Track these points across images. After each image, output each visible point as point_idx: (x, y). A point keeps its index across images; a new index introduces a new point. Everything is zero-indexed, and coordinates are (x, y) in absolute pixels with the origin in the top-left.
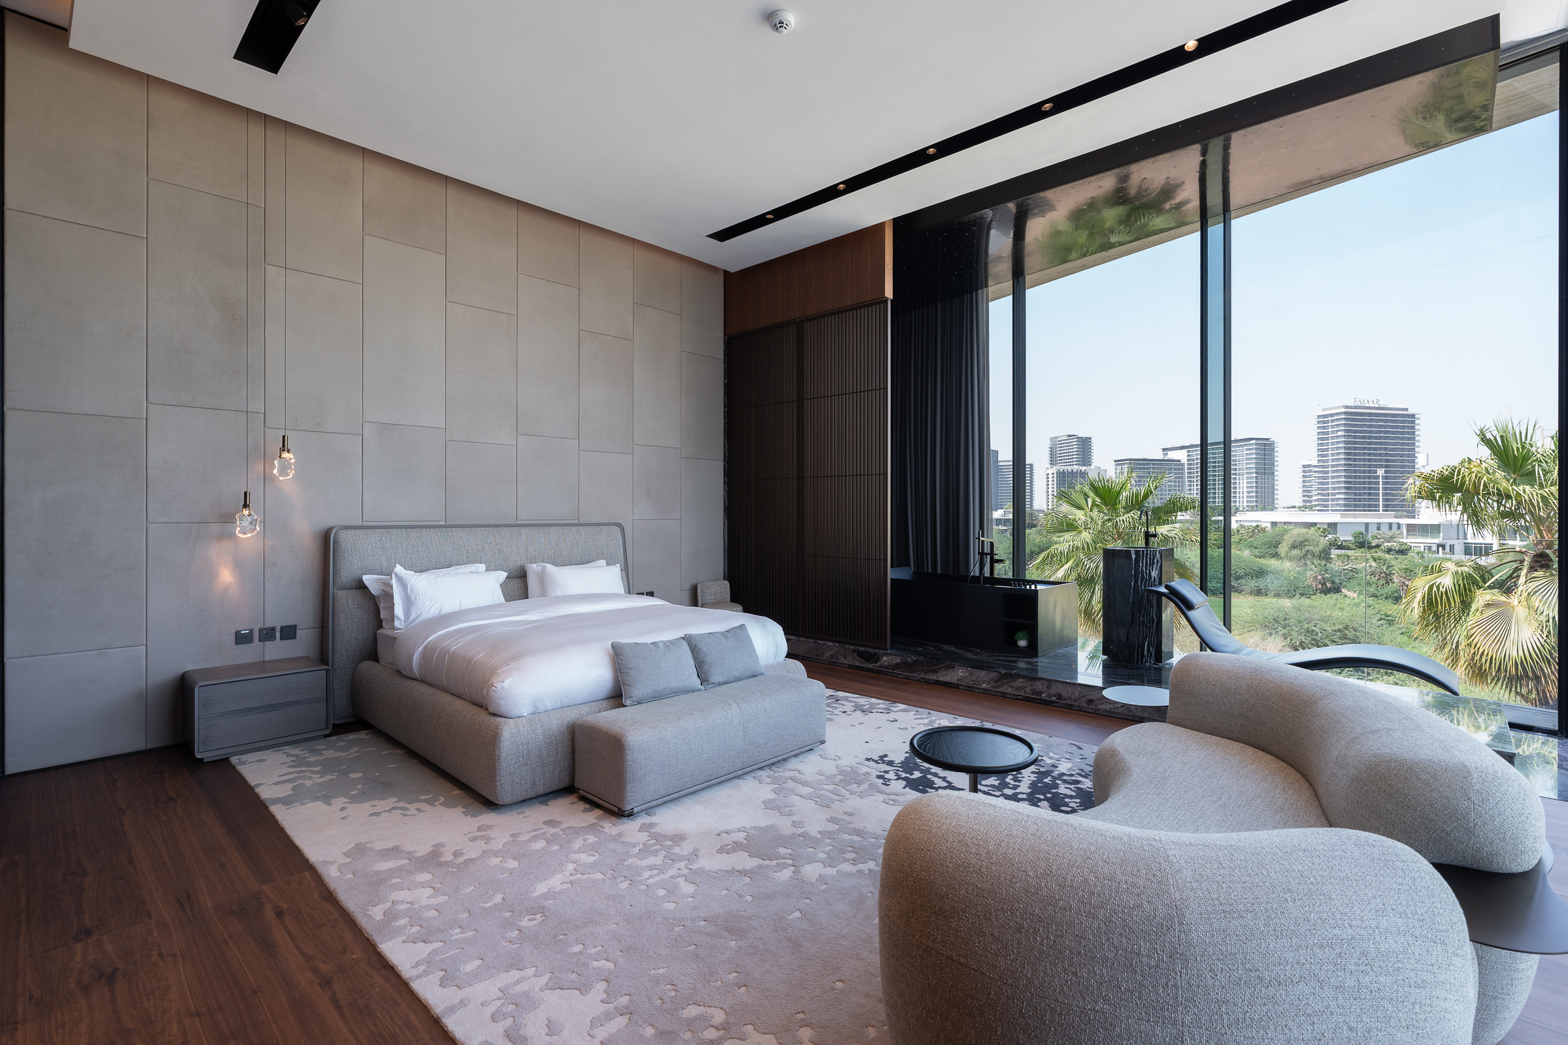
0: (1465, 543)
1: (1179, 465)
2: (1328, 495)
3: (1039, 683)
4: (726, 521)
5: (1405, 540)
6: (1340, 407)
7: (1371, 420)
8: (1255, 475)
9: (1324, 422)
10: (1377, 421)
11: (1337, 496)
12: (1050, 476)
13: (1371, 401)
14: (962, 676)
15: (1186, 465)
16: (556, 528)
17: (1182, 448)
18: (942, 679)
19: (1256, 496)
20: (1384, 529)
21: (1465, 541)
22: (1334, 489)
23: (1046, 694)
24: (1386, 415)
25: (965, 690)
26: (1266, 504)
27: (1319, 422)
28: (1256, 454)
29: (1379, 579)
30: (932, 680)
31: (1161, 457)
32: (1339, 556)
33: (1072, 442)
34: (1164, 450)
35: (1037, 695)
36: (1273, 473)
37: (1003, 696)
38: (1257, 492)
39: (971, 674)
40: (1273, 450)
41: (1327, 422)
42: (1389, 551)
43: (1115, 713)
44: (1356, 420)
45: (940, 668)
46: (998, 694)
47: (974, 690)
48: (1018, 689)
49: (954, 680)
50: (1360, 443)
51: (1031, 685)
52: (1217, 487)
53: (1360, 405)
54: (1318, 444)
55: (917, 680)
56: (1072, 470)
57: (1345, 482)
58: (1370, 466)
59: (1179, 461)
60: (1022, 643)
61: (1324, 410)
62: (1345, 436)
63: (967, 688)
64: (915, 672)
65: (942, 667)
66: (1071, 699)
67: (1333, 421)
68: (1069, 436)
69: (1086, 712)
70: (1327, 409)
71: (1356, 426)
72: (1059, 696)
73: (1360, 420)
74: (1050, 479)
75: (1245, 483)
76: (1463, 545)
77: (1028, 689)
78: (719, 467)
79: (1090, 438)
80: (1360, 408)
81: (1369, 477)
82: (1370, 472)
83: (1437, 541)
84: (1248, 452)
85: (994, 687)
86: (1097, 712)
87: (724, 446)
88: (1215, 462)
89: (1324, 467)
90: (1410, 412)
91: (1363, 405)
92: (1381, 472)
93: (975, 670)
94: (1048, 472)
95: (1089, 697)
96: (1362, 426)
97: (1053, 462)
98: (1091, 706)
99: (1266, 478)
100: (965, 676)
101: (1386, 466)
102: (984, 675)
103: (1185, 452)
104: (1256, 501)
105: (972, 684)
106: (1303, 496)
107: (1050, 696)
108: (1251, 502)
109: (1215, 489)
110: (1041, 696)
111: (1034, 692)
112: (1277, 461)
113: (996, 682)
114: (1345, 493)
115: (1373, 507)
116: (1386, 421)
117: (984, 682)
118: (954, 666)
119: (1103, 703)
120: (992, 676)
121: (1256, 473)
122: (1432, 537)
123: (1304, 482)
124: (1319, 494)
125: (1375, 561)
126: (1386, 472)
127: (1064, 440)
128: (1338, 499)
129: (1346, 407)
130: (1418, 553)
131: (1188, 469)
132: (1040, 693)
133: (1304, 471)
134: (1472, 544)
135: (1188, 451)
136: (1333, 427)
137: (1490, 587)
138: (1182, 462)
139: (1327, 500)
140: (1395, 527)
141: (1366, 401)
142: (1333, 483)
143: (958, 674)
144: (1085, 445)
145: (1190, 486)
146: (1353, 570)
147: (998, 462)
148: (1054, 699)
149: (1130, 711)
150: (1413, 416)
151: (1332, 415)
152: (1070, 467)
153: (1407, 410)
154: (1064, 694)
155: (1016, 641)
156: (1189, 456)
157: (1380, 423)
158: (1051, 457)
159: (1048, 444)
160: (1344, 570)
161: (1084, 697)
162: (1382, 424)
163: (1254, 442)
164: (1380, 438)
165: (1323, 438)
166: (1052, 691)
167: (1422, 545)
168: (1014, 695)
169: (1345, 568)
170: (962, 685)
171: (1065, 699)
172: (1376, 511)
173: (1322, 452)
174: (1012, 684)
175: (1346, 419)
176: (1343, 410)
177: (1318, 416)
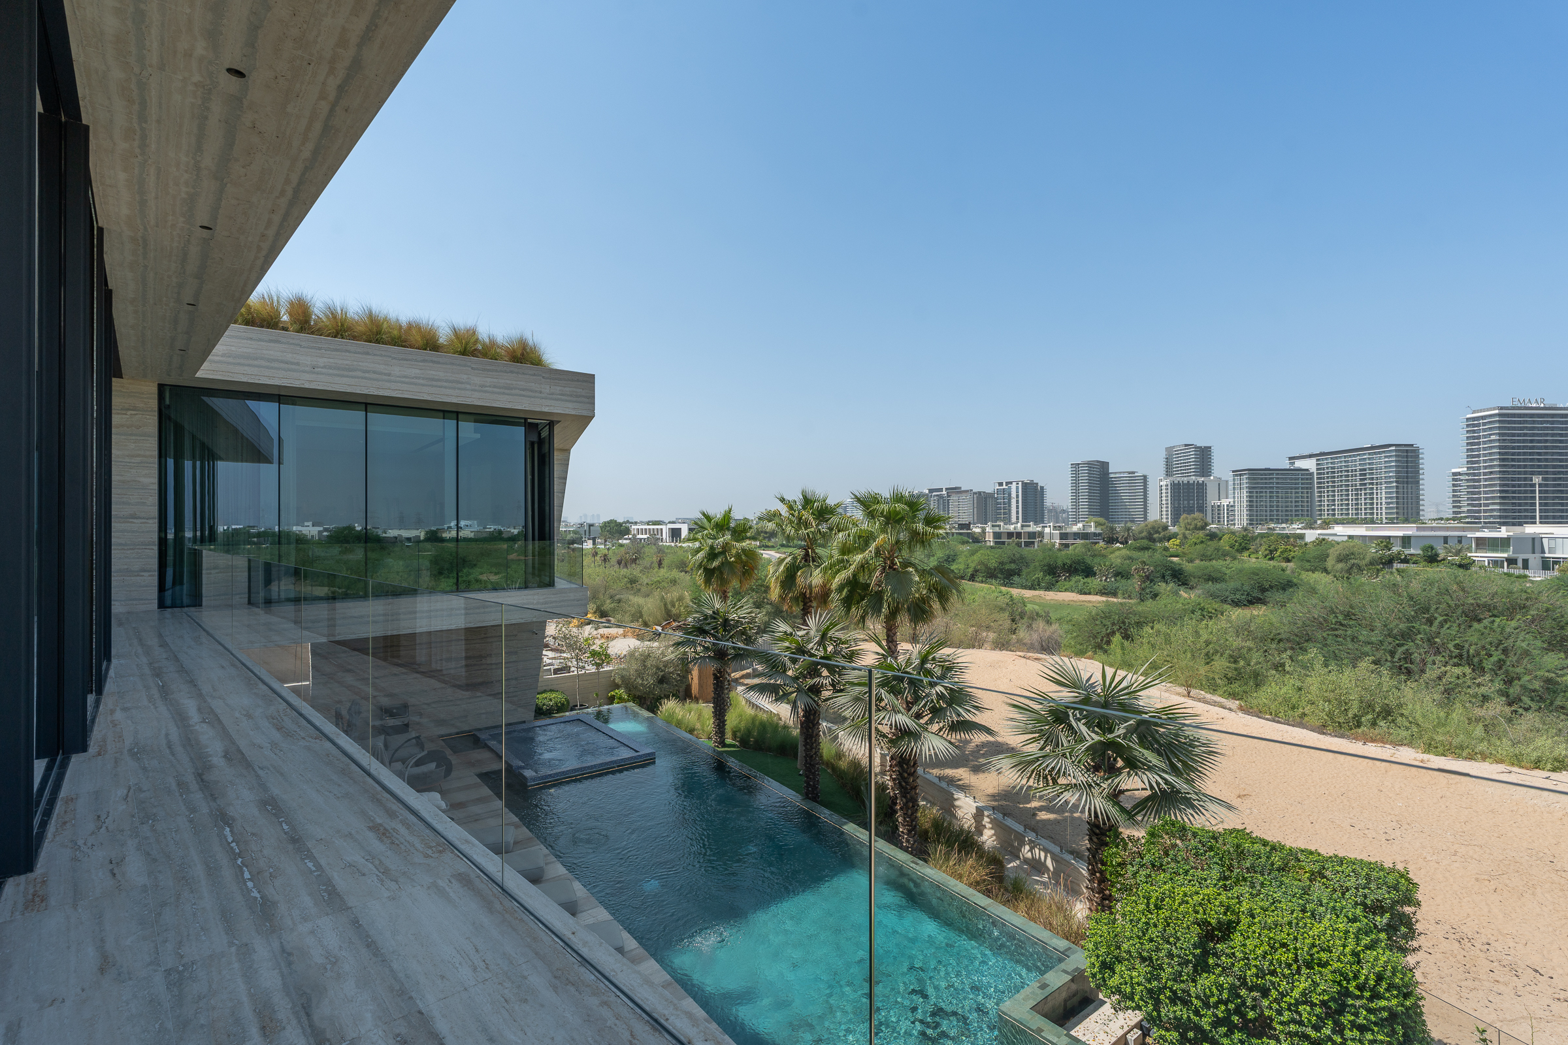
0: (1542, 558)
1: (1307, 474)
2: (1480, 505)
5: (1473, 555)
6: (1496, 409)
7: (1534, 422)
8: (1395, 484)
9: (1474, 425)
10: (1542, 423)
11: (1491, 507)
12: (1164, 488)
13: (1533, 401)
15: (1315, 474)
17: (1310, 456)
19: (1397, 508)
21: (1542, 555)
22: (1487, 499)
24: (1553, 415)
26: (1410, 516)
27: (1468, 426)
28: (1396, 461)
31: (1288, 467)
33: (1190, 452)
34: (1290, 458)
36: (1418, 482)
38: (1397, 503)
40: (1417, 457)
41: (1478, 425)
44: (1515, 422)
50: (1520, 448)
52: (1350, 497)
53: (1519, 405)
54: (1467, 449)
56: (1188, 482)
57: (1501, 492)
58: (1525, 473)
59: (1307, 470)
61: (1474, 412)
62: (1499, 440)
67: (1484, 424)
68: (1186, 445)
70: (1478, 411)
71: (1514, 428)
73: (1520, 422)
74: (1164, 491)
75: (1384, 493)
76: (1541, 559)
79: (1210, 447)
80: (1519, 408)
81: (1525, 485)
82: (1525, 479)
83: (1505, 555)
84: (1386, 459)
88: (1348, 471)
89: (1474, 474)
91: (1523, 405)
92: (1535, 479)
94: (1161, 483)
96: (1521, 429)
97: (1169, 473)
99: (1410, 488)
101: (1539, 473)
103: (1313, 461)
104: (1397, 513)
106: (1454, 507)
108: (1391, 513)
109: (1348, 500)
112: (1423, 469)
114: (1500, 504)
116: (1552, 422)
121: (1396, 482)
122: (1503, 551)
123: (1454, 491)
124: (1468, 504)
126: (1544, 479)
127: (1181, 450)
128: (1492, 510)
129: (1502, 408)
130: (1480, 568)
131: (1318, 478)
133: (1454, 480)
134: (1550, 558)
135: (1318, 460)
136: (1484, 430)
138: (1311, 471)
139: (1479, 511)
141: (1527, 401)
142: (1485, 493)
144: (1204, 456)
145: (1320, 497)
147: (1109, 474)
151: (1483, 418)
152: (1185, 479)
156: (1318, 464)
157: (1545, 425)
158: (1167, 468)
159: (1163, 454)
162: (1548, 425)
163: (1393, 448)
165: (1472, 442)
173: (1472, 459)
175: (1499, 422)
176: (1497, 412)
177: (1468, 419)
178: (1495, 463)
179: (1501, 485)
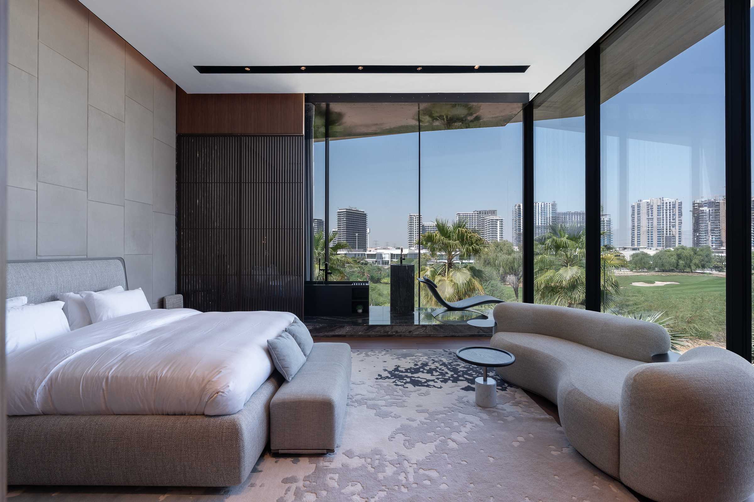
3: (387, 327)
4: (176, 256)
5: (367, 260)
6: (345, 209)
7: (354, 215)
9: (340, 214)
13: (353, 208)
14: (348, 330)
16: (76, 262)
18: (337, 334)
20: (360, 256)
23: (390, 332)
24: (358, 213)
25: (349, 337)
27: (338, 214)
28: (317, 225)
29: (361, 275)
30: (330, 335)
32: (349, 266)
35: (386, 333)
37: (369, 336)
39: (353, 329)
40: (323, 224)
42: (362, 264)
43: (419, 335)
44: (349, 214)
45: (336, 328)
46: (366, 336)
47: (354, 336)
48: (377, 332)
49: (344, 333)
50: (351, 223)
51: (384, 329)
54: (338, 223)
55: (321, 337)
57: (346, 238)
58: (354, 232)
60: (360, 311)
61: (340, 210)
62: (346, 220)
63: (350, 336)
64: (321, 333)
65: (337, 328)
66: (402, 332)
67: (342, 214)
69: (407, 337)
71: (349, 217)
72: (397, 332)
73: (351, 215)
76: (383, 261)
77: (382, 331)
78: (173, 219)
80: (351, 210)
81: (353, 236)
82: (353, 234)
83: (375, 260)
85: (365, 333)
86: (412, 336)
87: (176, 206)
89: (339, 232)
90: (365, 213)
92: (357, 234)
93: (355, 326)
95: (409, 330)
96: (351, 217)
98: (410, 334)
100: (350, 330)
101: (358, 233)
102: (360, 328)
105: (354, 333)
107: (392, 332)
110: (388, 333)
111: (385, 332)
113: (366, 330)
115: (354, 247)
116: (358, 216)
117: (360, 331)
118: (344, 326)
119: (415, 332)
120: (364, 328)
122: (374, 259)
125: (359, 268)
129: (347, 209)
130: (370, 264)
132: (388, 332)
137: (439, 275)
140: (363, 255)
143: (347, 329)
146: (353, 272)
148: (394, 333)
149: (426, 333)
150: (365, 214)
151: (342, 212)
153: (364, 212)
154: (399, 331)
155: (357, 310)
160: (350, 271)
161: (407, 330)
163: (316, 221)
164: (356, 222)
165: (339, 221)
166: (393, 330)
167: (371, 261)
168: (374, 335)
169: (351, 271)
170: (347, 335)
171: (399, 333)
172: (355, 249)
173: (339, 226)
174: (375, 330)
175: (346, 214)
176: (345, 210)
177: (338, 212)
178: (345, 228)
179: (346, 236)
